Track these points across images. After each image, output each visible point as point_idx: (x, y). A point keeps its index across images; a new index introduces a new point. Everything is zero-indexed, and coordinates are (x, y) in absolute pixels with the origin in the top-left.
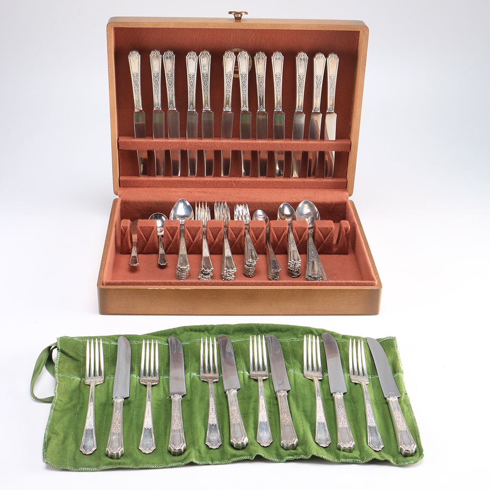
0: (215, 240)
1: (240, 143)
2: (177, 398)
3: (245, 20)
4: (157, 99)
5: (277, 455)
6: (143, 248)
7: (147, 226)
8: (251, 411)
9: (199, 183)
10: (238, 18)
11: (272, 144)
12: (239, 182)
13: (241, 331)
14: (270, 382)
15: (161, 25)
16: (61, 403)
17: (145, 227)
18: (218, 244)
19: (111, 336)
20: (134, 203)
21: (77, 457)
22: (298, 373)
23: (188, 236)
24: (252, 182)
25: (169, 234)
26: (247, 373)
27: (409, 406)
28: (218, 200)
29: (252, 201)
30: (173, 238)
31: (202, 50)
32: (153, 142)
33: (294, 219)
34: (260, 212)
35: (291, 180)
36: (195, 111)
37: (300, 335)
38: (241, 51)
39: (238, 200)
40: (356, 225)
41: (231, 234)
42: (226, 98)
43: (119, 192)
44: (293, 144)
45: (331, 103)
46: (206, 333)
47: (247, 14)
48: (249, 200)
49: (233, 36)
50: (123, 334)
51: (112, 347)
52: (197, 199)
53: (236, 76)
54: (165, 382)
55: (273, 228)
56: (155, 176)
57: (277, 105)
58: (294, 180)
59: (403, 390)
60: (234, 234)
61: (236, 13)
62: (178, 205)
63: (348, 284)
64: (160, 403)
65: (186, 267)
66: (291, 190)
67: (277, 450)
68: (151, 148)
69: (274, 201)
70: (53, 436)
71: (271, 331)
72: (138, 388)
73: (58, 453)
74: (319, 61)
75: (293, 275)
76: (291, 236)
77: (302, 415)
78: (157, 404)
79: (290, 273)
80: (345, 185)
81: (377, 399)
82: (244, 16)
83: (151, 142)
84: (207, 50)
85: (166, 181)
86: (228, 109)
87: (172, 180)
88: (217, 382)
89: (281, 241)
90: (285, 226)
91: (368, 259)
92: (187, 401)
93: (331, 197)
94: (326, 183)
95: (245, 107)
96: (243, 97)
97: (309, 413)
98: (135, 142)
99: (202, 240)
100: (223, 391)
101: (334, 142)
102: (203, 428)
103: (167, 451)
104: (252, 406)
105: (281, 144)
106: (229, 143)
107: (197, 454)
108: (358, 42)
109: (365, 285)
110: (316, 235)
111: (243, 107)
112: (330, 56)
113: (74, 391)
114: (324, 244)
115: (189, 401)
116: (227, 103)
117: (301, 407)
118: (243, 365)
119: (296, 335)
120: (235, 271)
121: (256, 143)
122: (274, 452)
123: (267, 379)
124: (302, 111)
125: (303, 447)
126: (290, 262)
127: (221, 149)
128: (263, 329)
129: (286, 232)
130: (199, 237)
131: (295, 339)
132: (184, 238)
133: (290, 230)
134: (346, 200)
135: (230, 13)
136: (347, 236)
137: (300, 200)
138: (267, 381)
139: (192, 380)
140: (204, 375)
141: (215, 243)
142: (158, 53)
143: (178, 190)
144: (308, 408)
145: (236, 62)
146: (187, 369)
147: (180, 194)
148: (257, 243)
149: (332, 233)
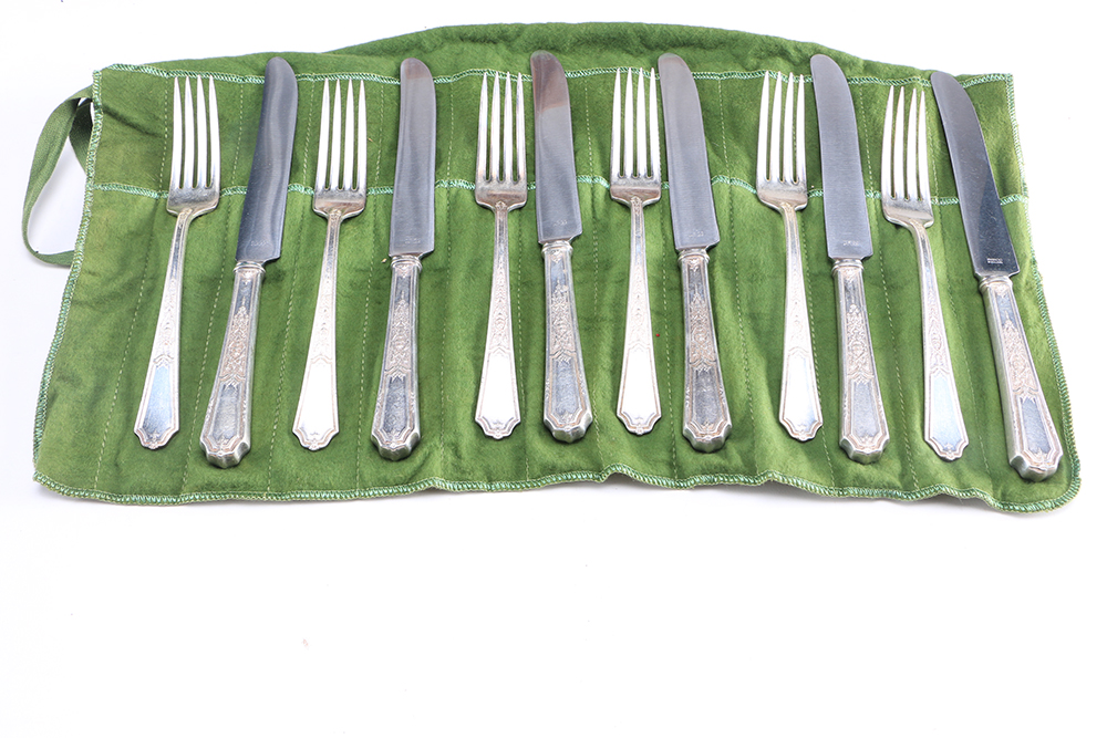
2: (407, 268)
5: (671, 465)
8: (607, 312)
13: (595, 42)
14: (663, 214)
16: (95, 280)
19: (246, 57)
21: (123, 459)
22: (742, 187)
26: (604, 183)
27: (1040, 301)
37: (752, 61)
46: (502, 47)
50: (280, 51)
51: (250, 91)
54: (380, 206)
59: (1028, 251)
64: (361, 277)
67: (672, 450)
70: (64, 390)
71: (674, 46)
72: (305, 231)
73: (74, 445)
77: (746, 330)
78: (352, 284)
81: (953, 277)
88: (520, 209)
92: (436, 270)
97: (765, 324)
100: (534, 240)
102: (470, 367)
103: (367, 445)
104: (609, 297)
107: (450, 458)
113: (134, 234)
115: (441, 270)
117: (744, 301)
118: (594, 156)
119: (740, 60)
122: (664, 455)
123: (657, 202)
125: (745, 445)
128: (654, 39)
131: (739, 74)
138: (656, 209)
139: (454, 203)
140: (487, 186)
144: (764, 308)
146: (443, 165)
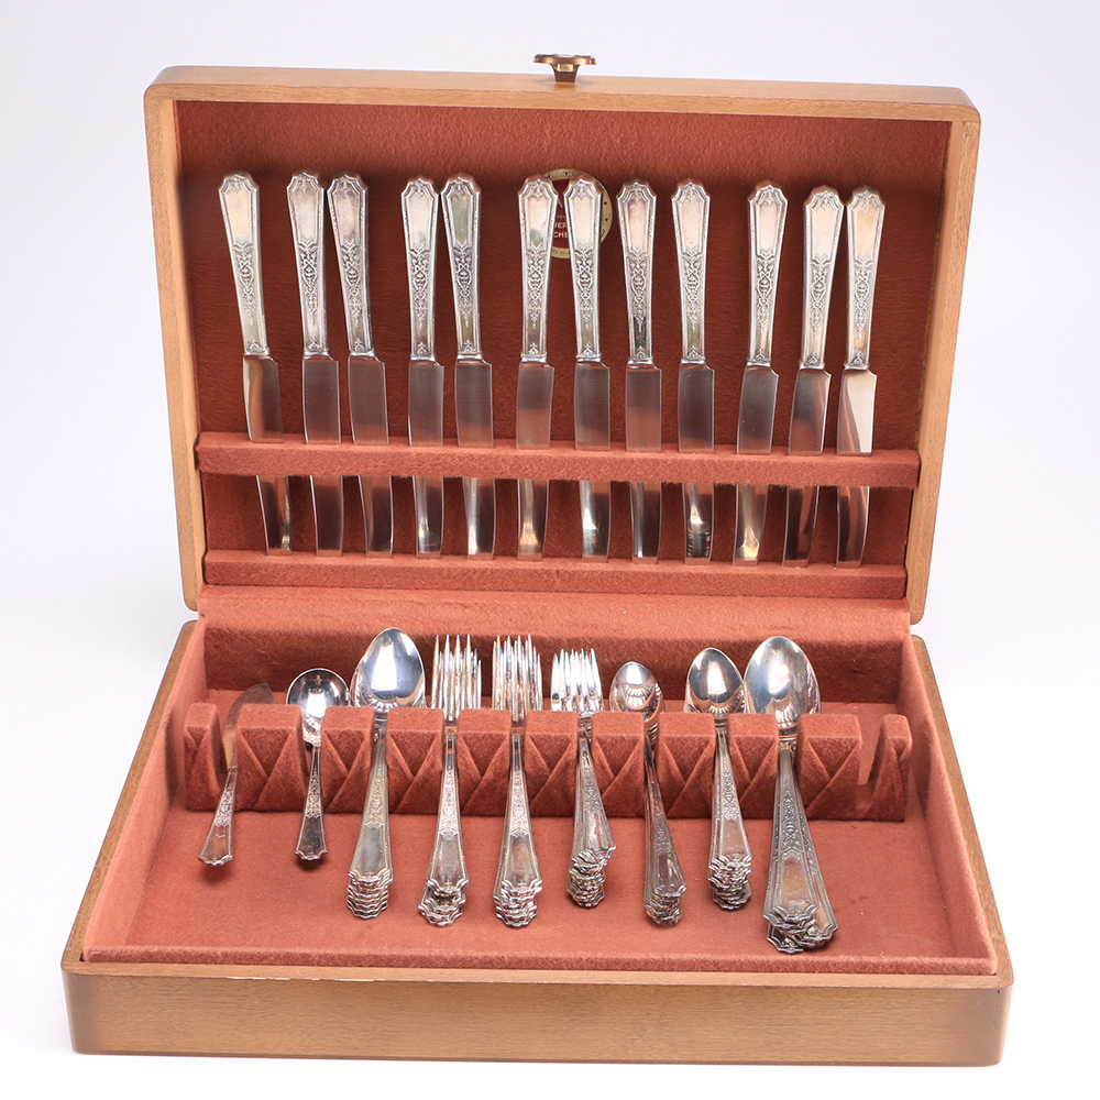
0: (482, 774)
1: (575, 460)
3: (589, 81)
4: (314, 324)
6: (257, 793)
7: (267, 728)
9: (448, 577)
10: (565, 74)
11: (674, 462)
12: (571, 575)
15: (318, 95)
17: (259, 732)
18: (491, 786)
20: (247, 636)
23: (396, 762)
24: (613, 575)
25: (335, 754)
28: (505, 632)
29: (609, 634)
30: (349, 767)
31: (454, 173)
32: (305, 453)
33: (737, 708)
34: (633, 673)
35: (733, 569)
36: (433, 359)
38: (575, 179)
39: (567, 633)
40: (930, 731)
41: (534, 758)
42: (531, 322)
43: (202, 602)
44: (740, 465)
45: (860, 343)
47: (593, 62)
48: (600, 634)
49: (552, 131)
52: (441, 626)
53: (561, 253)
55: (668, 739)
56: (313, 551)
57: (689, 346)
58: (742, 570)
60: (544, 756)
61: (558, 61)
62: (377, 649)
63: (898, 969)
65: (376, 878)
66: (734, 600)
68: (299, 471)
69: (679, 636)
74: (823, 213)
75: (726, 902)
76: (724, 766)
79: (717, 897)
80: (900, 589)
82: (584, 70)
83: (299, 453)
84: (467, 172)
85: (347, 568)
86: (535, 355)
87: (366, 567)
89: (694, 781)
90: (705, 735)
91: (968, 866)
93: (856, 625)
94: (842, 580)
95: (589, 351)
96: (582, 319)
98: (249, 452)
99: (441, 773)
101: (868, 460)
105: (701, 463)
106: (541, 458)
108: (946, 153)
109: (956, 971)
110: (802, 764)
111: (584, 349)
112: (855, 199)
114: (829, 791)
116: (534, 337)
120: (538, 890)
121: (623, 460)
124: (768, 365)
126: (715, 861)
127: (514, 477)
129: (708, 752)
130: (433, 765)
132: (384, 768)
133: (723, 745)
134: (900, 635)
135: (540, 59)
136: (902, 767)
137: (760, 633)
141: (483, 784)
142: (313, 180)
143: (382, 598)
145: (561, 211)
147: (388, 611)
148: (617, 785)
149: (853, 759)
